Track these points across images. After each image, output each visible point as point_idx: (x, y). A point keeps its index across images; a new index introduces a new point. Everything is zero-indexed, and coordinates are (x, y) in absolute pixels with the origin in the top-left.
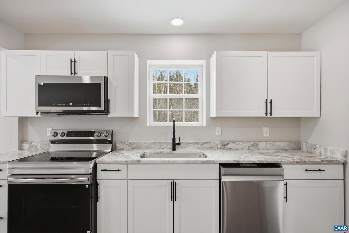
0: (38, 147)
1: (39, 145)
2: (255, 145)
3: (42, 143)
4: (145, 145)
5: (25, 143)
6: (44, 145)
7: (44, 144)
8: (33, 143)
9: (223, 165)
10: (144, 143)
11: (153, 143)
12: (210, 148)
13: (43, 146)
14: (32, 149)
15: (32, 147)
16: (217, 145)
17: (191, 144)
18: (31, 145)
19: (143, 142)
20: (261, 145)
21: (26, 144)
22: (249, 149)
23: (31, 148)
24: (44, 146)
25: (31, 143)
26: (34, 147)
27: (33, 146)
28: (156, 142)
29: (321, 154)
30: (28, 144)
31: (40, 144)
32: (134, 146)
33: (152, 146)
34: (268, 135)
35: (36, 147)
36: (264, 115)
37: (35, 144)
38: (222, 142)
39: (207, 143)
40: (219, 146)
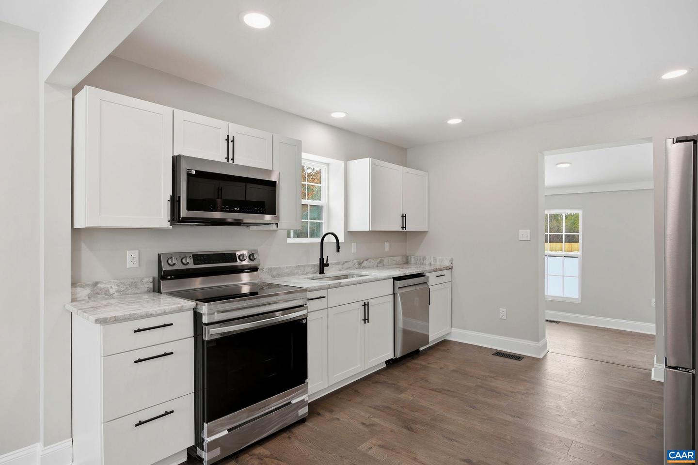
0: (111, 291)
1: (115, 287)
2: (381, 262)
3: (122, 283)
4: (287, 270)
5: (80, 287)
6: (125, 285)
7: (127, 284)
8: (99, 285)
9: (396, 279)
10: (287, 268)
11: (297, 267)
12: (349, 268)
13: (122, 289)
14: (97, 297)
15: (98, 293)
16: (354, 264)
17: (333, 264)
18: (96, 288)
19: (286, 266)
20: (386, 260)
21: (82, 289)
22: (377, 266)
23: (96, 295)
24: (127, 288)
25: (96, 284)
26: (103, 293)
27: (101, 290)
28: (299, 264)
29: (430, 264)
30: (87, 288)
31: (118, 286)
32: (275, 273)
33: (296, 271)
34: (388, 250)
35: (106, 291)
36: (400, 229)
37: (104, 286)
38: (358, 260)
39: (347, 262)
40: (357, 265)
